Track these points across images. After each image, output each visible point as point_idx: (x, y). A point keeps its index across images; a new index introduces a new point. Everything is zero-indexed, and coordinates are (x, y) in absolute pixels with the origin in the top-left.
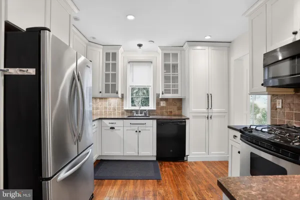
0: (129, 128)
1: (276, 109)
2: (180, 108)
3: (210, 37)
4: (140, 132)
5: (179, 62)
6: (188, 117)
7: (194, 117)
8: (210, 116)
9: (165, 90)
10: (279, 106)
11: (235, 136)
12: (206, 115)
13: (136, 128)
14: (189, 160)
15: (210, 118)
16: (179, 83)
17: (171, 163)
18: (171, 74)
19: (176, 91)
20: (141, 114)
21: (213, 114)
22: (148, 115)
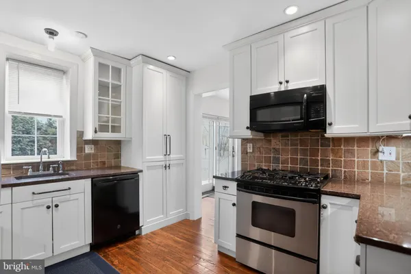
0: (30, 204)
1: (247, 153)
2: (118, 156)
3: (174, 58)
4: (57, 206)
5: (122, 83)
6: (140, 168)
7: (149, 168)
8: (168, 165)
9: (100, 126)
10: (250, 150)
11: (226, 187)
12: (163, 163)
13: (47, 200)
14: (144, 233)
15: (167, 168)
16: (122, 116)
17: (120, 246)
18: (110, 100)
19: (115, 129)
20: (44, 170)
21: (171, 162)
22: (62, 171)
